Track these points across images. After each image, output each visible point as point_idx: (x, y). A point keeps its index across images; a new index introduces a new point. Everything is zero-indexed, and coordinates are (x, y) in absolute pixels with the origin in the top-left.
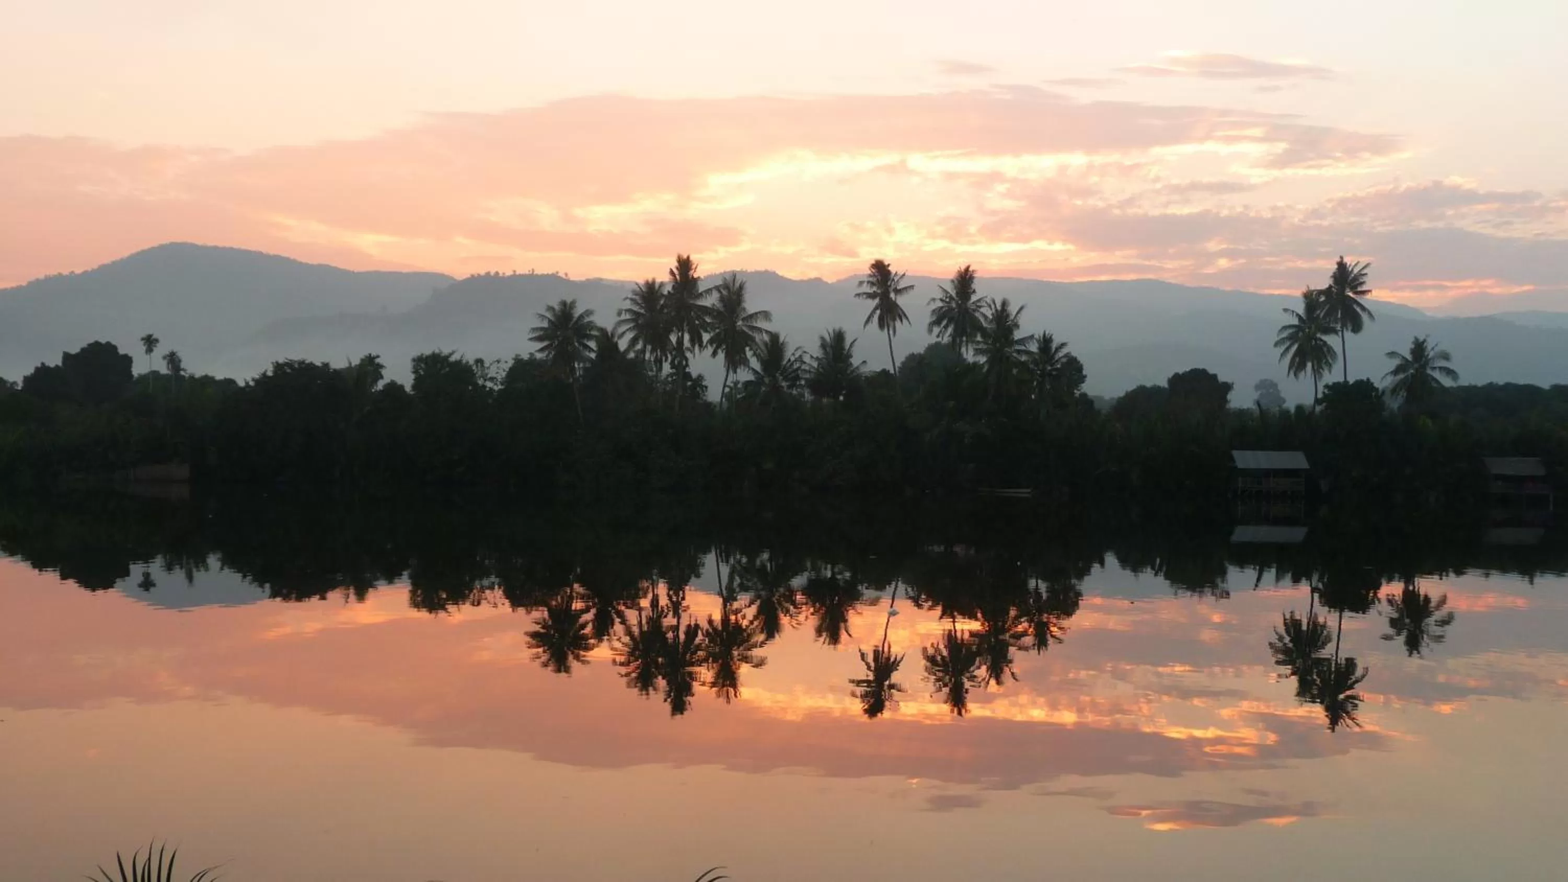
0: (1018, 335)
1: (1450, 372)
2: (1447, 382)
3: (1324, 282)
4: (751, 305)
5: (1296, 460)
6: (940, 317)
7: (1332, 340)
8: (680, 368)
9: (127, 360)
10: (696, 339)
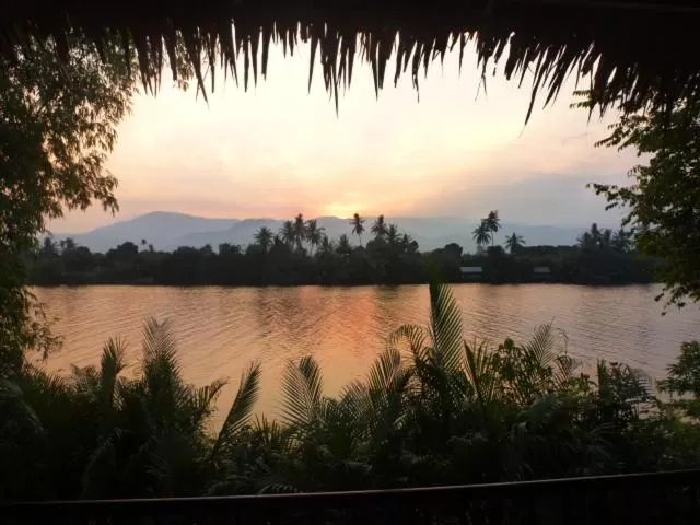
0: (397, 233)
1: (523, 242)
2: (524, 245)
3: (487, 217)
4: (318, 227)
5: (479, 269)
6: (375, 229)
7: (489, 233)
8: (300, 245)
9: (136, 247)
10: (302, 236)
